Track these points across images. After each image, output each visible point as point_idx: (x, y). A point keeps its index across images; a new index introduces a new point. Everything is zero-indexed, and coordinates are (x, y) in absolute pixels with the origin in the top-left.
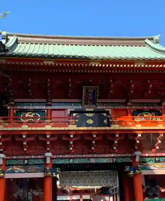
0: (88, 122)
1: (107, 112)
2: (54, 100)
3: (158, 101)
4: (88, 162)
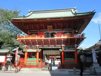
0: (50, 36)
1: (56, 33)
2: (40, 30)
3: (72, 29)
4: (49, 48)
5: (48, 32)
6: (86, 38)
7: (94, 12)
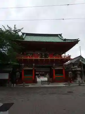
0: (43, 56)
1: (48, 54)
5: (41, 53)
7: (78, 40)
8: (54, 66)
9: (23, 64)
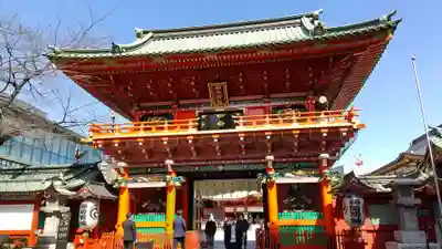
0: (219, 124)
1: (241, 112)
2: (182, 102)
3: (304, 94)
5: (209, 108)
6: (363, 126)
7: (393, 19)
8: (270, 165)
9: (123, 164)
